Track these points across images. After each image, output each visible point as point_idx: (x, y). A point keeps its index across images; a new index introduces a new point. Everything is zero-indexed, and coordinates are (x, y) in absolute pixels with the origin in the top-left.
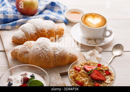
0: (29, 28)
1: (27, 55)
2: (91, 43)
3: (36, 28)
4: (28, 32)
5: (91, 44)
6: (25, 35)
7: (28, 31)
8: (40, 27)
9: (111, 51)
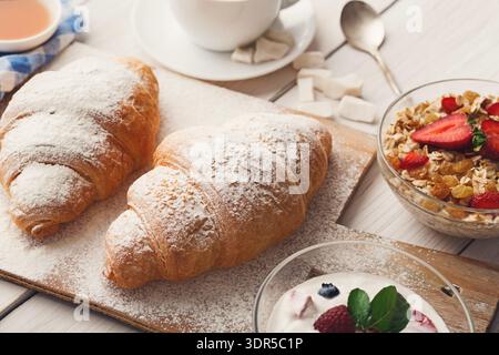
0: (73, 135)
1: (206, 233)
2: (270, 56)
3: (97, 118)
4: (80, 155)
5: (272, 60)
6: (76, 175)
7: (79, 150)
8: (107, 104)
9: (345, 43)
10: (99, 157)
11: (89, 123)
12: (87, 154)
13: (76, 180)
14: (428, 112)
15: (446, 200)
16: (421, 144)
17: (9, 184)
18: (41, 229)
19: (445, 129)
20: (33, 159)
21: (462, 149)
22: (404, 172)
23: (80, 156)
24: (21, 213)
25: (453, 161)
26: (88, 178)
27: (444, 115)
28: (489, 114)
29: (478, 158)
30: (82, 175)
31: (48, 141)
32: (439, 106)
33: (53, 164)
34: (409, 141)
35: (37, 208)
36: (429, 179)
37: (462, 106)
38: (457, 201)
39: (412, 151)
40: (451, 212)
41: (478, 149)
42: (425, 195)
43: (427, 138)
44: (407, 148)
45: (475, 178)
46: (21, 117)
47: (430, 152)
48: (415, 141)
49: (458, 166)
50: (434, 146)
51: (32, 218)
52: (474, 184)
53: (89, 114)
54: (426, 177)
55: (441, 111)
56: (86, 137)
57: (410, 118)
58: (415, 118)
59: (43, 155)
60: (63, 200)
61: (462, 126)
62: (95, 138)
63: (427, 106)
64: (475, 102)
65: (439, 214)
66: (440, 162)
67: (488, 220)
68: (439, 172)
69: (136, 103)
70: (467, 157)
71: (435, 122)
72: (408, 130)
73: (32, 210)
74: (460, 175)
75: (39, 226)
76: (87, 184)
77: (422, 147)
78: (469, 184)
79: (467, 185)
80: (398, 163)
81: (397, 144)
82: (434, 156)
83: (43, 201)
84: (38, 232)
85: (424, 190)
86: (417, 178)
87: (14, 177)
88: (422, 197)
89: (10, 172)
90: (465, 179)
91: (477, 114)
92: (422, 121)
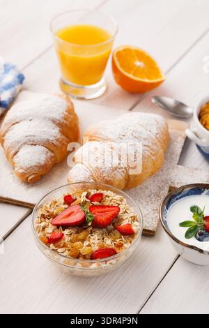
10: (57, 140)
11: (50, 123)
12: (51, 139)
13: (47, 152)
14: (57, 206)
15: (78, 257)
16: (58, 226)
17: (12, 158)
18: (33, 178)
19: (69, 215)
20: (25, 143)
21: (81, 226)
22: (51, 245)
23: (48, 140)
24: (22, 171)
25: (77, 233)
26: (52, 151)
27: (66, 206)
28: (91, 201)
29: (91, 229)
30: (50, 150)
31: (31, 134)
32: (63, 201)
33: (35, 145)
34: (50, 225)
35: (31, 167)
36: (67, 247)
37: (76, 199)
38: (84, 257)
39: (53, 232)
40: (82, 264)
41: (90, 224)
42: (66, 257)
43: (60, 222)
44: (50, 230)
45: (92, 241)
46: (14, 124)
47: (64, 230)
48: (54, 225)
49: (81, 236)
50: (65, 226)
51: (29, 173)
52: (92, 245)
53: (50, 119)
54: (64, 246)
55: (64, 204)
56: (50, 130)
57: (48, 212)
58: (51, 211)
59: (30, 141)
60: (43, 163)
61: (78, 211)
62: (54, 131)
63: (56, 202)
64: (82, 195)
65: (76, 267)
66: (70, 235)
67: (103, 265)
68: (71, 241)
69: (69, 113)
70: (85, 229)
71: (63, 211)
72: (49, 219)
73: (28, 169)
74: (83, 241)
75: (32, 176)
76: (52, 154)
77: (58, 228)
78: (89, 245)
79: (88, 246)
80: (47, 240)
81: (44, 229)
82: (66, 232)
83: (33, 164)
84: (31, 180)
85: (65, 254)
86: (59, 247)
87: (15, 154)
88: (64, 259)
89: (13, 152)
90: (86, 243)
91: (85, 203)
92: (55, 211)
